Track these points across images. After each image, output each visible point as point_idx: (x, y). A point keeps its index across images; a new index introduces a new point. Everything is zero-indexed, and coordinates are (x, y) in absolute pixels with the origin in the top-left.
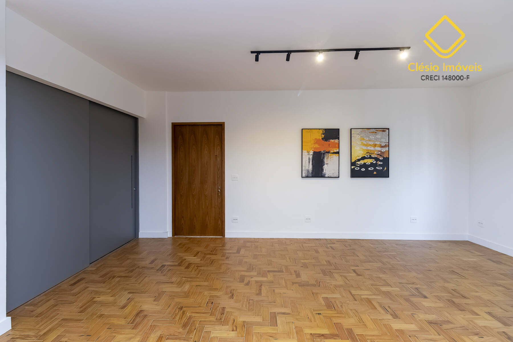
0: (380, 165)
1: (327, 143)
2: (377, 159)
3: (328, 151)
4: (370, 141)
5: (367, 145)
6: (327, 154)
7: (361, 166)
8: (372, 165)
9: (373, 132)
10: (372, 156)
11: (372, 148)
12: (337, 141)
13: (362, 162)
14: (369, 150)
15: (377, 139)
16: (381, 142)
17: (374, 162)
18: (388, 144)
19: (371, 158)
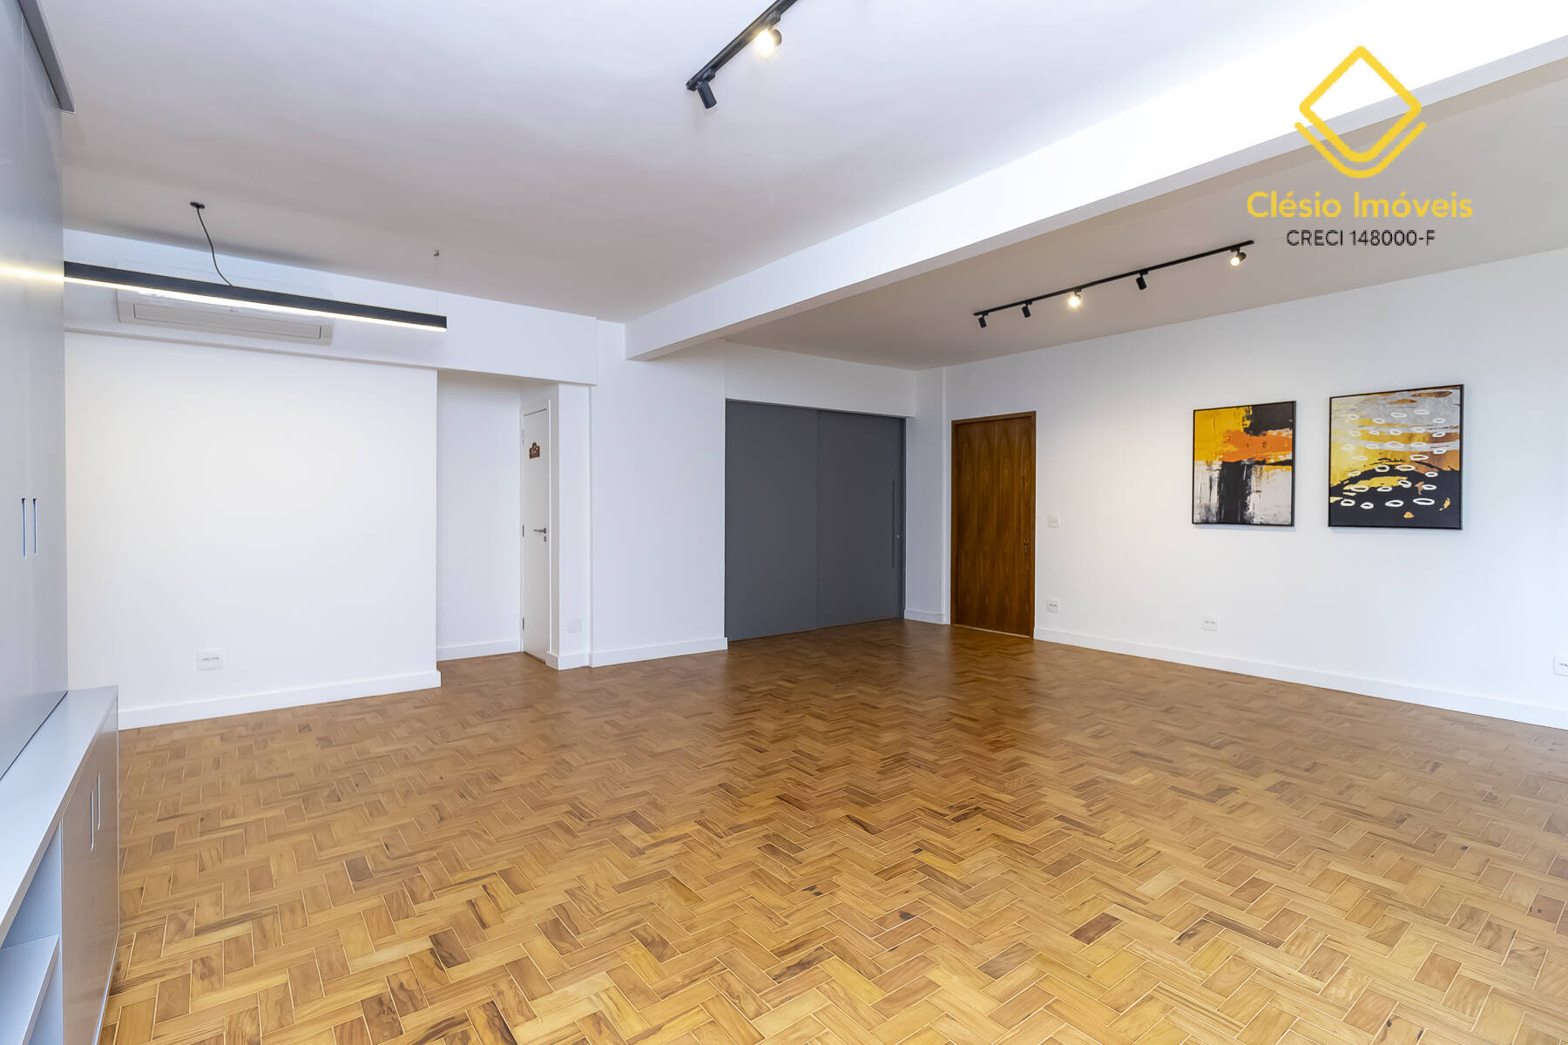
0: (1426, 494)
1: (1261, 438)
2: (1414, 477)
3: (1260, 460)
4: (1390, 425)
5: (1381, 439)
6: (1259, 467)
7: (1360, 498)
8: (1397, 492)
9: (1403, 401)
10: (1398, 468)
11: (1400, 447)
12: (1286, 433)
13: (1364, 486)
14: (1387, 452)
15: (1417, 421)
16: (1430, 426)
17: (1404, 486)
18: (1458, 431)
19: (1393, 472)
